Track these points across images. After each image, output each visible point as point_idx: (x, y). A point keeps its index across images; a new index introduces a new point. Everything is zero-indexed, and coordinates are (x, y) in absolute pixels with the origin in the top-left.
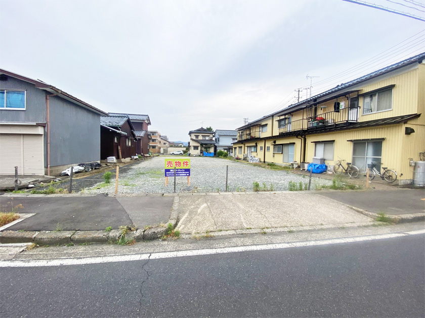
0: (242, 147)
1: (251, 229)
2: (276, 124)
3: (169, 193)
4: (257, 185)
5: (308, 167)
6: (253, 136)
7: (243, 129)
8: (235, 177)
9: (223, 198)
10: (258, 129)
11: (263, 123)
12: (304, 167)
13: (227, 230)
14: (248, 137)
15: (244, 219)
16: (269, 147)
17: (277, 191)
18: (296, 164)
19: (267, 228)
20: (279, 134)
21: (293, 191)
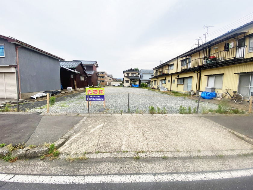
1: (127, 152)
2: (180, 63)
4: (152, 109)
5: (202, 94)
6: (164, 73)
7: (157, 68)
9: (122, 119)
10: (167, 68)
11: (171, 63)
12: (199, 94)
13: (104, 152)
14: (161, 74)
15: (126, 141)
16: (174, 80)
17: (169, 113)
18: (192, 92)
19: (143, 152)
20: (182, 70)
21: (183, 113)
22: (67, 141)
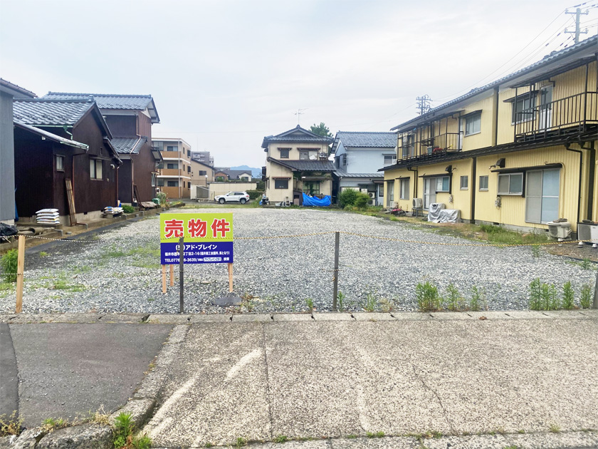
0: (409, 178)
1: (381, 436)
2: (506, 110)
3: (166, 312)
4: (430, 293)
6: (442, 146)
7: (412, 129)
8: (373, 266)
9: (320, 331)
10: (453, 128)
11: (470, 109)
12: (589, 237)
13: (304, 440)
14: (428, 150)
15: (367, 403)
16: (487, 178)
17: (491, 309)
18: (564, 227)
19: (437, 435)
20: (516, 139)
21: (542, 309)
22: (159, 406)
